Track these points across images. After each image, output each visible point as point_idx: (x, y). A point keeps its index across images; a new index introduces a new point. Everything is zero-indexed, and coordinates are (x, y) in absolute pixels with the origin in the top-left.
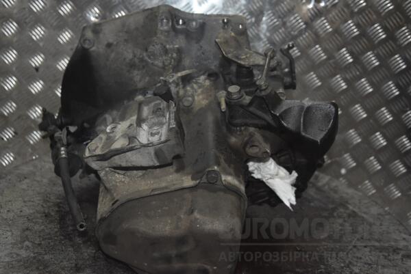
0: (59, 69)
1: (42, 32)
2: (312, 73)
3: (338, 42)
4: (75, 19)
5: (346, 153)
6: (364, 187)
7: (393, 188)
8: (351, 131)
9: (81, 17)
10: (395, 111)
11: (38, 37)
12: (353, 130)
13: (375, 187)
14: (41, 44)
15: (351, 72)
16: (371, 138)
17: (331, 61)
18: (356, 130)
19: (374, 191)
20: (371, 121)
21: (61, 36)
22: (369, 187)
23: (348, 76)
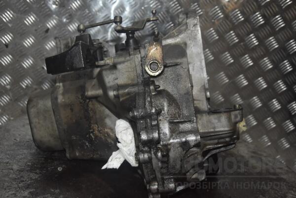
0: (25, 46)
1: (11, 16)
2: (227, 53)
3: (247, 29)
4: (38, 6)
5: (250, 115)
6: (262, 140)
7: (283, 141)
8: (254, 98)
9: (43, 4)
10: (289, 83)
11: (7, 19)
12: (256, 97)
13: (271, 140)
14: (10, 25)
15: (257, 53)
16: (269, 103)
17: (242, 44)
18: (258, 97)
19: (269, 144)
20: (270, 90)
21: (27, 19)
22: (266, 140)
23: (254, 55)
